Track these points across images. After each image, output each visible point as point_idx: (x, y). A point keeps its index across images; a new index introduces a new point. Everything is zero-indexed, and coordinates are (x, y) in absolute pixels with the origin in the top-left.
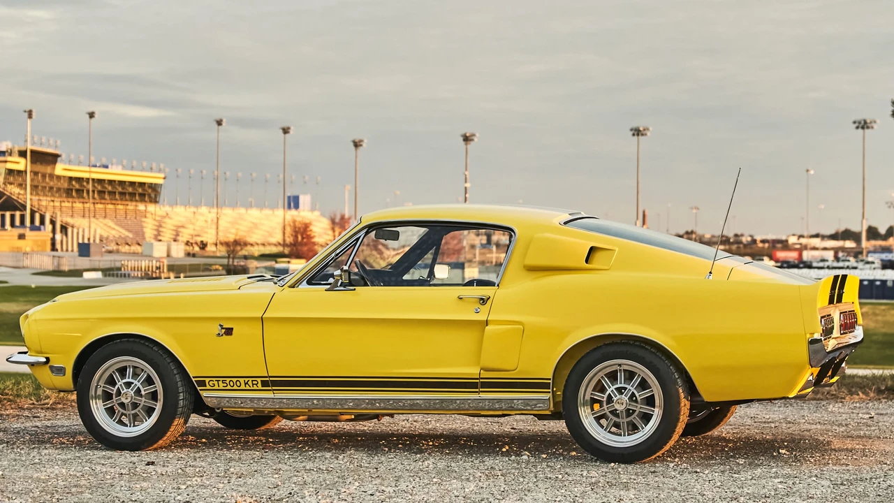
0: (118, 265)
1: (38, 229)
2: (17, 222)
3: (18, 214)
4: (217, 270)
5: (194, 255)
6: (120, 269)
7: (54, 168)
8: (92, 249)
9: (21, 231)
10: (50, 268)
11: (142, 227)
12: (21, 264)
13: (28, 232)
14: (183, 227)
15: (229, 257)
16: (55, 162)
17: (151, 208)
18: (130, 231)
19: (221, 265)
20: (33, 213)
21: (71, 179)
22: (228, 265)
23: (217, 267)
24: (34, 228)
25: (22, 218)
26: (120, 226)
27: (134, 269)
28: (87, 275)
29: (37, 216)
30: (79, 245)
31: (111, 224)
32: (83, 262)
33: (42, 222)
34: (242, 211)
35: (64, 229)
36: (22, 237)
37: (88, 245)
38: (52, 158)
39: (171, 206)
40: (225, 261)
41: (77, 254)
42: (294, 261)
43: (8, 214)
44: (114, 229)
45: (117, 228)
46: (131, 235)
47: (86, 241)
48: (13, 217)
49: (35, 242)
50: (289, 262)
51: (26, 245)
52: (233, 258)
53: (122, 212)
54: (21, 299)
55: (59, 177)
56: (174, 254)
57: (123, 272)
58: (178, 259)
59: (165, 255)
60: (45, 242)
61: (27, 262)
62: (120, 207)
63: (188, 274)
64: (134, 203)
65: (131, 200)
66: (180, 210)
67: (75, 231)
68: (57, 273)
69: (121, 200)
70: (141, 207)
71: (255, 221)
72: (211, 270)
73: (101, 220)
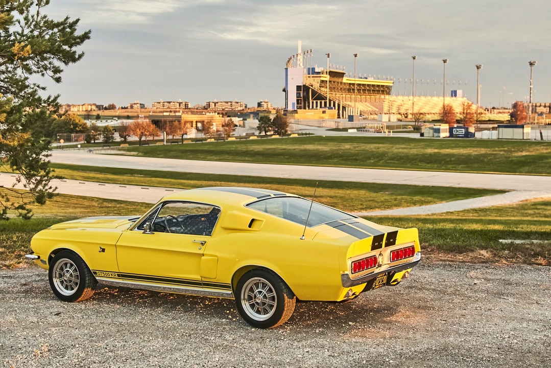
0: (364, 126)
1: (332, 108)
2: (323, 106)
3: (323, 101)
4: (410, 128)
5: (401, 121)
6: (365, 128)
7: (342, 79)
8: (354, 118)
9: (324, 109)
10: (334, 127)
11: (383, 106)
12: (321, 125)
13: (327, 110)
14: (401, 106)
15: (416, 122)
16: (343, 77)
17: (387, 97)
18: (377, 108)
19: (412, 126)
20: (330, 101)
21: (350, 84)
22: (415, 125)
23: (410, 126)
24: (330, 108)
25: (325, 103)
26: (372, 105)
27: (371, 128)
28: (350, 131)
29: (332, 102)
30: (349, 116)
31: (368, 105)
32: (349, 124)
33: (334, 106)
34: (430, 98)
35: (344, 108)
36: (324, 112)
37: (353, 116)
38: (341, 75)
39: (396, 96)
40: (414, 123)
41: (348, 120)
42: (442, 125)
43: (319, 102)
44: (370, 107)
45: (371, 107)
46: (377, 110)
47: (351, 114)
48: (321, 103)
49: (330, 114)
50: (440, 125)
51: (326, 116)
52: (418, 122)
53: (374, 99)
54: (316, 143)
55: (345, 84)
56: (392, 120)
57: (366, 129)
58: (394, 122)
59: (388, 120)
60: (334, 114)
61: (324, 125)
62: (372, 97)
63: (395, 130)
64: (379, 95)
65: (378, 94)
66: (400, 98)
67: (349, 109)
68: (337, 129)
69: (373, 93)
70: (383, 97)
71: (436, 103)
72: (407, 128)
73: (364, 103)
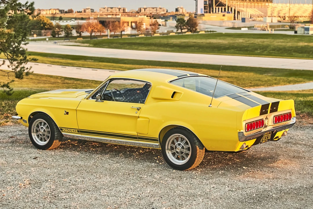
0: (253, 25)
1: (230, 13)
2: (223, 10)
3: (223, 8)
4: (287, 27)
5: (280, 22)
6: (253, 27)
8: (246, 20)
9: (224, 13)
10: (231, 27)
11: (267, 11)
12: (222, 25)
13: (226, 14)
14: (281, 11)
15: (291, 22)
17: (270, 4)
18: (263, 12)
19: (288, 25)
20: (228, 7)
22: (291, 25)
23: (287, 26)
24: (228, 12)
25: (225, 9)
26: (259, 10)
27: (258, 27)
28: (242, 29)
29: (230, 8)
30: (242, 18)
31: (256, 10)
32: (243, 24)
33: (231, 11)
34: (302, 5)
35: (238, 12)
36: (224, 15)
37: (245, 18)
39: (277, 3)
40: (290, 24)
41: (241, 21)
42: (311, 25)
43: (220, 8)
44: (257, 12)
45: (258, 11)
46: (263, 14)
47: (244, 17)
48: (222, 9)
49: (228, 17)
50: (309, 25)
51: (225, 18)
52: (293, 23)
53: (260, 6)
54: (218, 38)
56: (273, 21)
57: (254, 28)
58: (275, 23)
59: (271, 21)
60: (231, 17)
61: (224, 24)
62: (260, 4)
63: (276, 29)
64: (264, 3)
65: (263, 2)
66: (280, 5)
67: (242, 13)
68: (233, 28)
69: (260, 2)
70: (267, 4)
71: (306, 8)
72: (285, 27)
73: (253, 9)
